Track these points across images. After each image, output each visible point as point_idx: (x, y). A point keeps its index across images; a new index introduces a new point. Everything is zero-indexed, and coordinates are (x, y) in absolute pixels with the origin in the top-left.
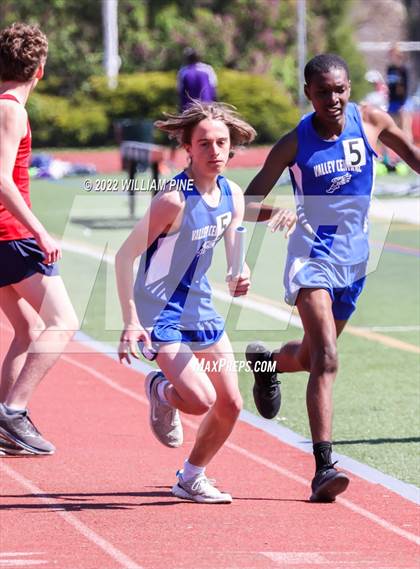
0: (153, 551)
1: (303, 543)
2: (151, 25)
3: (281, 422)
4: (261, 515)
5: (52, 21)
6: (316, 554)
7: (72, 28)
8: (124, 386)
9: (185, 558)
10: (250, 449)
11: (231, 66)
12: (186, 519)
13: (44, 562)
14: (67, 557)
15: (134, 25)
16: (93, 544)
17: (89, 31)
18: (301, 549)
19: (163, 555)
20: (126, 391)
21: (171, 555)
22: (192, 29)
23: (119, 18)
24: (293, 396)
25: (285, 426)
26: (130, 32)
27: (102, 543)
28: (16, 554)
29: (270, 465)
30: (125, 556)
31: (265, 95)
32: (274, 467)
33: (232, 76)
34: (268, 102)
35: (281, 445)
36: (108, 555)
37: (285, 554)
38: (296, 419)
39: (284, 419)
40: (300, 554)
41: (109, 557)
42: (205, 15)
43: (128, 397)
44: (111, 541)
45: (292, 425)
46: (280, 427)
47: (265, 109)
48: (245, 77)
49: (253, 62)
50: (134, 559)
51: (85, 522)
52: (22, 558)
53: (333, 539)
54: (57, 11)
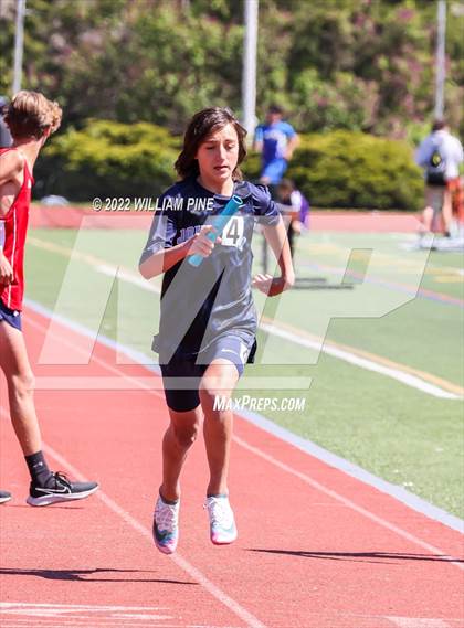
0: (277, 611)
1: (427, 609)
2: (290, 87)
3: (408, 488)
4: (387, 579)
5: (191, 79)
6: (440, 620)
7: (211, 86)
8: (253, 445)
9: (310, 620)
10: (375, 513)
11: (367, 130)
12: (311, 580)
13: (170, 617)
14: (192, 613)
15: (272, 86)
16: (219, 602)
17: (228, 89)
18: (425, 615)
19: (288, 615)
20: (255, 450)
21: (297, 616)
22: (332, 93)
23: (258, 78)
24: (421, 462)
25: (411, 491)
26: (268, 93)
27: (228, 601)
28: (141, 609)
29: (396, 529)
30: (250, 616)
31: (399, 161)
32: (401, 532)
33: (368, 140)
34: (403, 168)
35: (408, 510)
36: (233, 613)
37: (409, 619)
38: (422, 485)
39: (411, 484)
40: (424, 620)
41: (234, 616)
42: (347, 79)
43: (256, 456)
44: (236, 598)
45: (419, 491)
46: (407, 492)
47: (400, 175)
48: (381, 142)
49: (390, 127)
50: (259, 618)
51: (210, 579)
52: (148, 612)
53: (457, 607)
54: (197, 69)
